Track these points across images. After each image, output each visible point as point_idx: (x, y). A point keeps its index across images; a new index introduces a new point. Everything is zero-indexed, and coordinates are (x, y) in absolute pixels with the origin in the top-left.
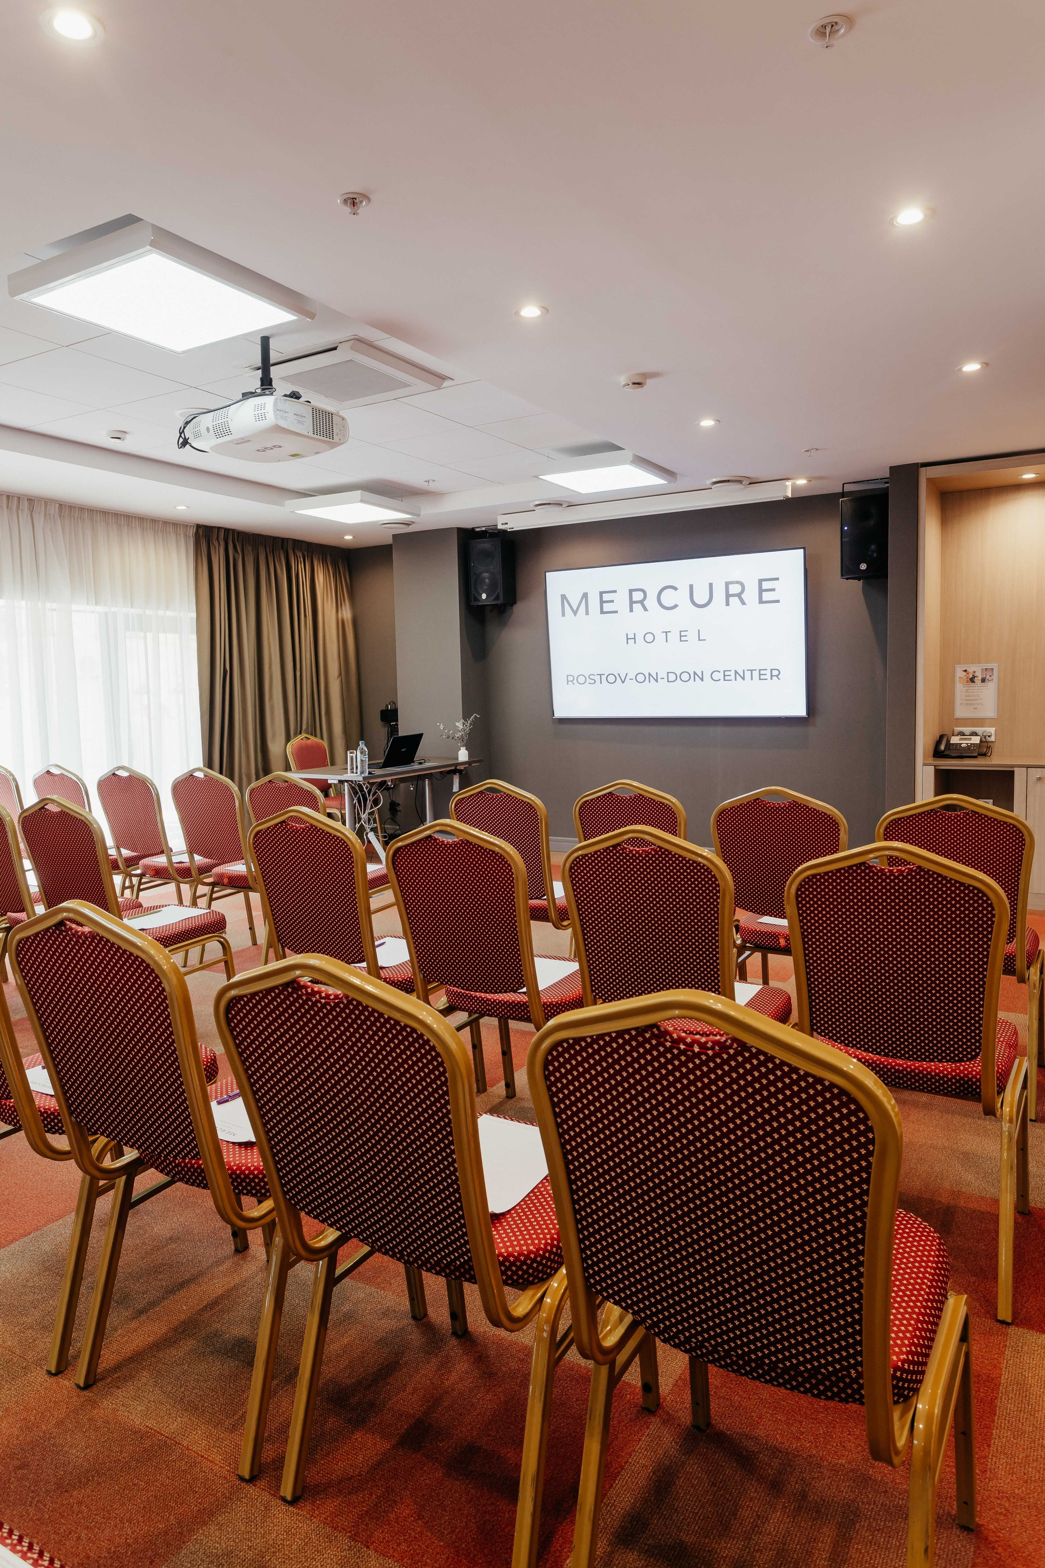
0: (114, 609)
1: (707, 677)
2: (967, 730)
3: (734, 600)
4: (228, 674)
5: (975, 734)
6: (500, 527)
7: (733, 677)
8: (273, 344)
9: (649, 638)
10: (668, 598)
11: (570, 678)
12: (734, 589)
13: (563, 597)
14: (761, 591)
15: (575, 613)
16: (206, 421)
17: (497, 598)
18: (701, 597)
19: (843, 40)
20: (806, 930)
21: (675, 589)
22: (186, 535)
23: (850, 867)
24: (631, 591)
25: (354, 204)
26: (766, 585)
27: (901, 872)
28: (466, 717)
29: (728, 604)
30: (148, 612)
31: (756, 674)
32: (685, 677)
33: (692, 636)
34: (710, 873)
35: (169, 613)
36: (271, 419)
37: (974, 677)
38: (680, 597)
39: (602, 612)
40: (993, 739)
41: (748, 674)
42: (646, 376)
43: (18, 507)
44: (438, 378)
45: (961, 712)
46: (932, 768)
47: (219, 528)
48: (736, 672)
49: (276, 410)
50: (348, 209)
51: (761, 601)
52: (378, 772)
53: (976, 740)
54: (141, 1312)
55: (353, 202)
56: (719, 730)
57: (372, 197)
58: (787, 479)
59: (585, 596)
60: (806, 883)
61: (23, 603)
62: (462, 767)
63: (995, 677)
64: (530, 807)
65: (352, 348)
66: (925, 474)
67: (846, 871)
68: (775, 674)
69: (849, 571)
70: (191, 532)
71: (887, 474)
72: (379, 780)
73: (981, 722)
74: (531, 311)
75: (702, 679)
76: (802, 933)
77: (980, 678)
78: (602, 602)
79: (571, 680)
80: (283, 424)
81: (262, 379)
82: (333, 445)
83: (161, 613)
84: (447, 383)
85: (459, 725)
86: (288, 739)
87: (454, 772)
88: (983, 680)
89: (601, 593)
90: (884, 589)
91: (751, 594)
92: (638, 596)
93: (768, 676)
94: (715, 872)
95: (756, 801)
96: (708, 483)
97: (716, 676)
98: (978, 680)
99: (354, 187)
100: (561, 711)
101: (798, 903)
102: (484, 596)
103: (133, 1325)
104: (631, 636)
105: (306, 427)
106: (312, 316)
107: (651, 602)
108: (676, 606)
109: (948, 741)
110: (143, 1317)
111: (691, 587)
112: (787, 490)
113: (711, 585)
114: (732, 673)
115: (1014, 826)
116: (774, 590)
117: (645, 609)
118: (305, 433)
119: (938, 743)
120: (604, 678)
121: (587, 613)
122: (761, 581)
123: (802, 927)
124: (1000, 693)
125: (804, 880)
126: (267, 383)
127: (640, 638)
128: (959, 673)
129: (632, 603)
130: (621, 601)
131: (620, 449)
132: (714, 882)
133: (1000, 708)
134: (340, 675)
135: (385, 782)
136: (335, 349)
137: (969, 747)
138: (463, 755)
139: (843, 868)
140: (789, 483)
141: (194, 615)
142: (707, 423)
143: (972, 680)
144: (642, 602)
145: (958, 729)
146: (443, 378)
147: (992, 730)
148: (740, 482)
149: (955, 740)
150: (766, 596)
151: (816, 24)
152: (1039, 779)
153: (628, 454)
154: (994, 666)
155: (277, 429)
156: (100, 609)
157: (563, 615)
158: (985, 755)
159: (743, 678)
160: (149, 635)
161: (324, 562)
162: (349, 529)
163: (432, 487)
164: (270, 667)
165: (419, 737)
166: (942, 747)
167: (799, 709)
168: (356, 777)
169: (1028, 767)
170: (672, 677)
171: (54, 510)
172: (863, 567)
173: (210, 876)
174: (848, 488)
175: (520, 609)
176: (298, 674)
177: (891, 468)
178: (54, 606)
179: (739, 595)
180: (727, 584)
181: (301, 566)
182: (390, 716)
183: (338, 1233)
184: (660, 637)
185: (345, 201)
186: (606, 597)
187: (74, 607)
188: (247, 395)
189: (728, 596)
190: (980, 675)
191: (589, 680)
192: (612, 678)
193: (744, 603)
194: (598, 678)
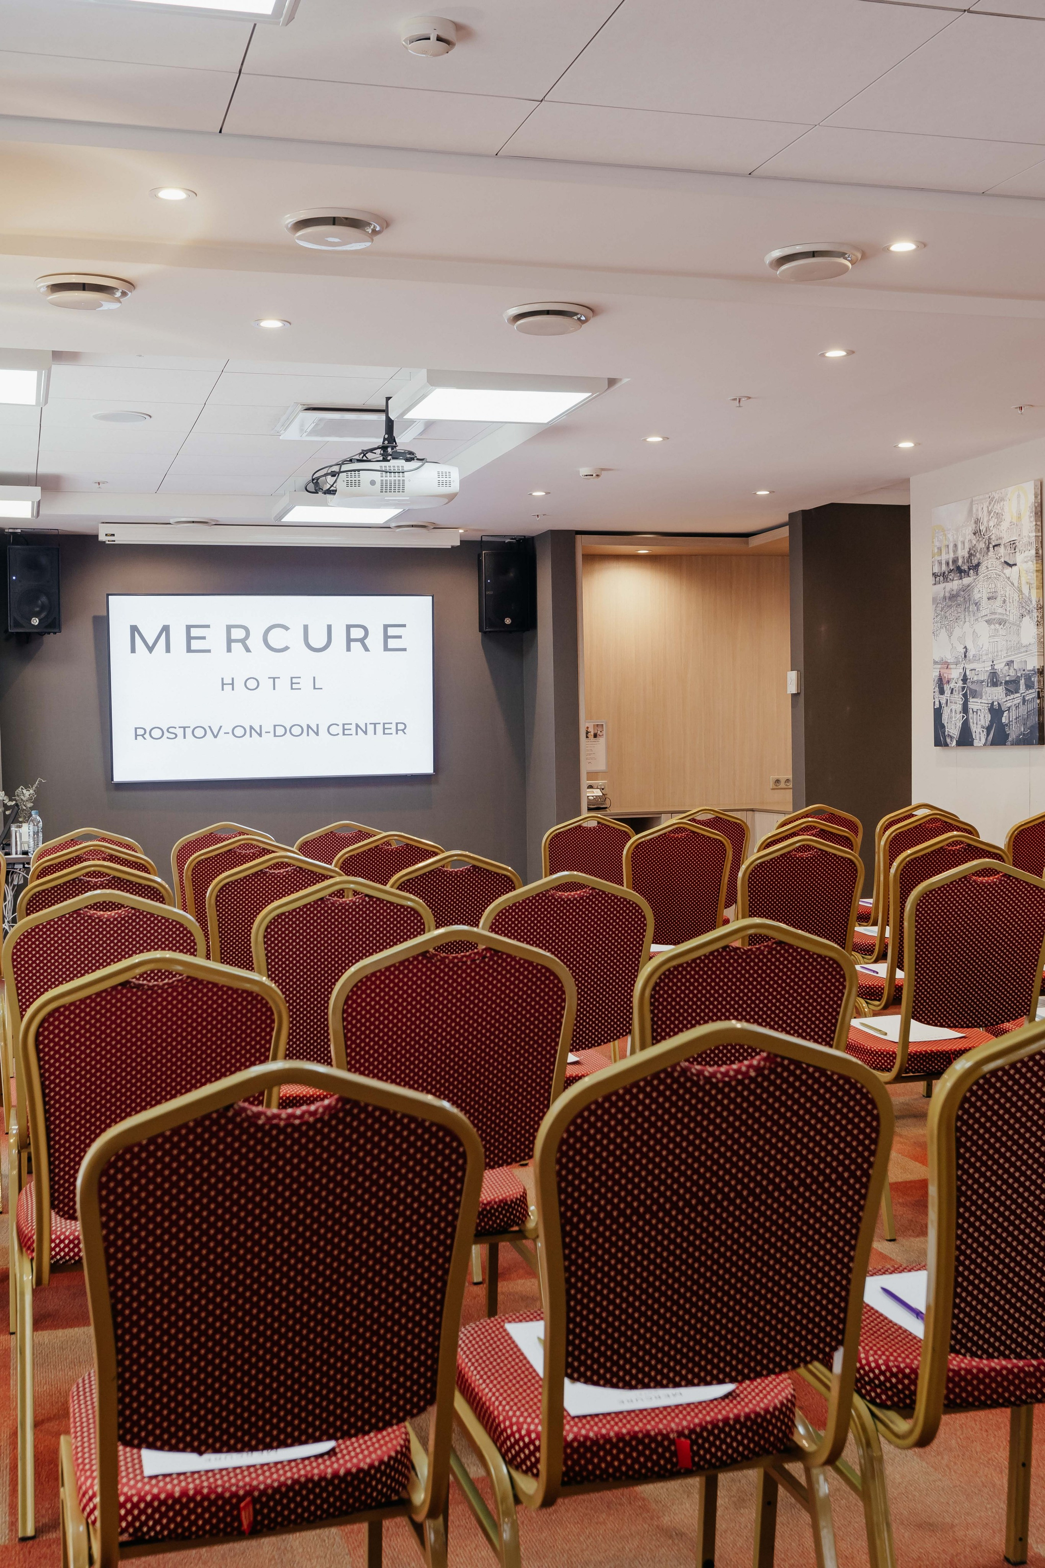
1: (323, 730)
3: (355, 646)
5: (596, 787)
6: (102, 538)
7: (353, 731)
9: (252, 684)
10: (277, 638)
11: (141, 732)
12: (357, 633)
13: (134, 629)
14: (386, 637)
15: (151, 649)
18: (318, 640)
21: (287, 628)
24: (229, 628)
26: (391, 631)
29: (348, 649)
31: (379, 728)
32: (296, 730)
33: (306, 683)
38: (294, 639)
39: (189, 650)
41: (371, 728)
48: (357, 726)
51: (386, 649)
56: (332, 792)
58: (459, 528)
59: (166, 629)
63: (602, 732)
66: (581, 542)
68: (401, 728)
73: (595, 775)
75: (317, 734)
77: (590, 733)
78: (189, 638)
79: (140, 733)
88: (595, 736)
89: (188, 627)
91: (375, 640)
92: (238, 634)
93: (393, 731)
97: (333, 730)
100: (123, 773)
102: (36, 621)
104: (228, 680)
107: (255, 641)
108: (287, 648)
111: (306, 628)
113: (329, 627)
114: (353, 727)
116: (399, 637)
117: (248, 650)
120: (189, 731)
121: (168, 650)
122: (386, 627)
124: (609, 748)
127: (240, 684)
129: (230, 641)
130: (215, 639)
133: (608, 762)
137: (595, 800)
140: (459, 532)
143: (587, 735)
144: (243, 641)
147: (609, 780)
148: (426, 527)
150: (392, 643)
154: (604, 722)
157: (133, 650)
158: (608, 807)
159: (366, 733)
167: (427, 768)
170: (280, 731)
172: (508, 621)
179: (362, 641)
180: (348, 627)
184: (266, 684)
186: (194, 632)
189: (349, 640)
190: (591, 730)
191: (166, 734)
192: (199, 732)
193: (367, 649)
194: (180, 732)
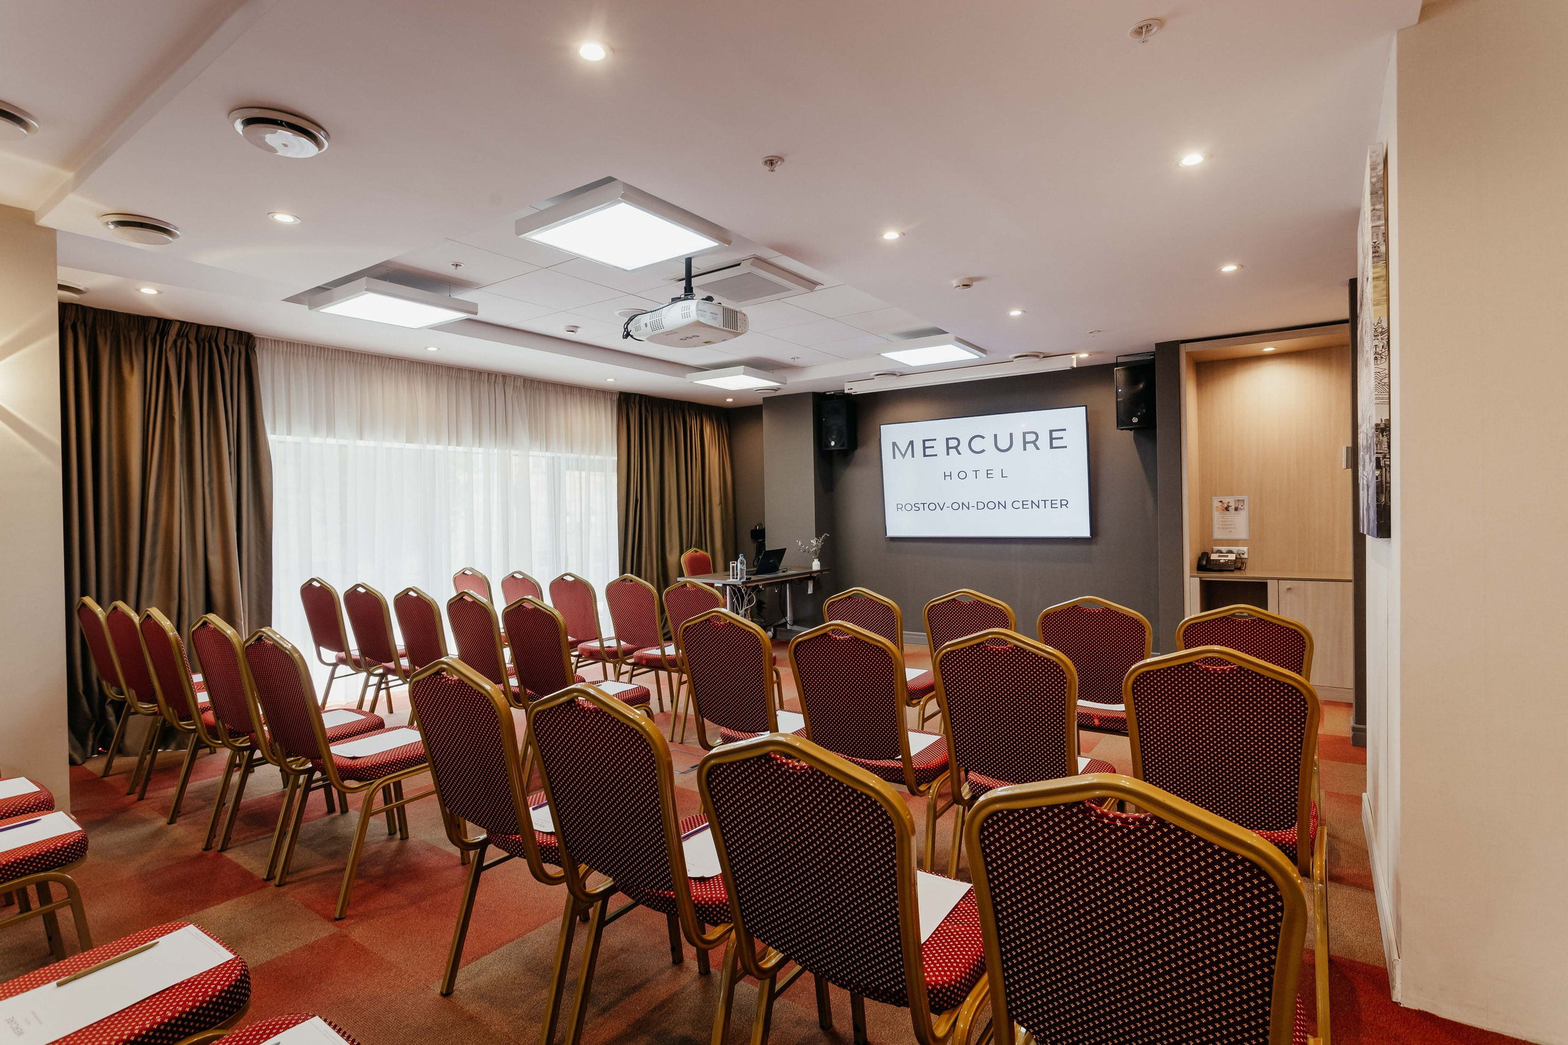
0: (558, 455)
1: (1009, 505)
2: (1224, 549)
3: (1030, 446)
4: (639, 502)
5: (1231, 552)
6: (846, 391)
7: (1030, 506)
8: (694, 263)
9: (962, 475)
10: (977, 445)
11: (900, 506)
12: (1030, 438)
13: (894, 444)
14: (1052, 439)
15: (904, 456)
16: (644, 319)
17: (843, 445)
18: (1004, 443)
19: (1156, 37)
20: (1141, 716)
21: (983, 438)
22: (611, 400)
23: (1180, 666)
24: (948, 439)
25: (772, 164)
26: (1055, 434)
27: (1224, 671)
28: (818, 535)
29: (1025, 449)
30: (583, 456)
31: (1048, 504)
32: (991, 505)
33: (996, 474)
34: (1058, 668)
35: (598, 457)
36: (694, 317)
37: (1228, 507)
38: (987, 444)
39: (925, 455)
40: (1245, 556)
41: (1042, 504)
42: (973, 279)
43: (495, 382)
44: (811, 284)
45: (1217, 535)
46: (1198, 580)
47: (635, 395)
48: (1032, 502)
49: (698, 310)
50: (767, 168)
51: (1052, 447)
52: (753, 578)
53: (1232, 557)
54: (604, 1010)
55: (771, 162)
56: (1019, 547)
57: (785, 159)
58: (1073, 354)
59: (911, 443)
60: (1141, 678)
61: (496, 450)
62: (815, 575)
63: (1246, 506)
64: (888, 609)
65: (752, 264)
66: (1184, 349)
67: (1175, 669)
68: (1064, 503)
69: (1123, 423)
70: (615, 398)
71: (1153, 349)
72: (754, 584)
73: (1235, 542)
74: (891, 235)
75: (1005, 508)
76: (1138, 719)
77: (1233, 507)
78: (925, 448)
79: (900, 507)
80: (702, 320)
81: (685, 288)
82: (737, 334)
83: (592, 457)
84: (818, 288)
85: (813, 542)
86: (681, 553)
87: (810, 578)
88: (1236, 509)
89: (924, 441)
90: (1153, 438)
91: (1044, 441)
92: (953, 443)
93: (1059, 505)
94: (1062, 667)
95: (1075, 608)
96: (1011, 357)
97: (1016, 505)
98: (1232, 509)
99: (773, 152)
100: (891, 533)
101: (1134, 694)
102: (833, 443)
103: (600, 1020)
104: (948, 474)
105: (718, 322)
106: (729, 242)
107: (964, 447)
108: (983, 451)
109: (1208, 558)
110: (607, 1015)
111: (995, 436)
112: (1073, 362)
113: (1011, 435)
114: (1030, 503)
115: (1296, 631)
116: (1062, 438)
117: (959, 453)
118: (718, 326)
119: (1200, 560)
120: (926, 506)
121: (913, 456)
122: (1051, 432)
123: (1137, 714)
124: (1251, 519)
125: (1139, 676)
126: (689, 290)
127: (954, 475)
128: (1216, 503)
129: (948, 448)
130: (940, 447)
131: (943, 332)
132: (1061, 675)
133: (1251, 530)
134: (721, 503)
135: (758, 586)
136: (739, 265)
137: (1227, 563)
138: (816, 565)
139: (1173, 667)
140: (1074, 357)
141: (616, 458)
142: (1016, 313)
143: (1227, 509)
144: (956, 448)
145: (1216, 548)
146: (816, 284)
147: (1245, 549)
148: (1037, 356)
149: (1214, 557)
150: (1056, 443)
151: (1135, 27)
152: (1289, 589)
153: (950, 336)
154: (1245, 497)
155: (698, 324)
156: (548, 454)
157: (894, 458)
158: (1239, 569)
159: (1038, 507)
160: (583, 474)
161: (711, 419)
162: (730, 393)
163: (797, 362)
164: (670, 497)
165: (783, 551)
166: (1204, 563)
167: (1086, 533)
168: (737, 581)
169: (1279, 579)
170: (981, 506)
171: (519, 383)
172: (1135, 420)
173: (632, 658)
174: (1120, 360)
175: (859, 452)
176: (690, 503)
177: (1157, 345)
178: (517, 452)
179: (1034, 442)
180: (1024, 434)
181: (694, 422)
182: (759, 535)
183: (781, 955)
184: (971, 475)
185: (766, 162)
186: (928, 444)
187: (531, 453)
188: (675, 300)
189: (1025, 443)
190: (1233, 505)
191: (914, 508)
192: (932, 507)
193: (1038, 448)
194: (921, 506)
